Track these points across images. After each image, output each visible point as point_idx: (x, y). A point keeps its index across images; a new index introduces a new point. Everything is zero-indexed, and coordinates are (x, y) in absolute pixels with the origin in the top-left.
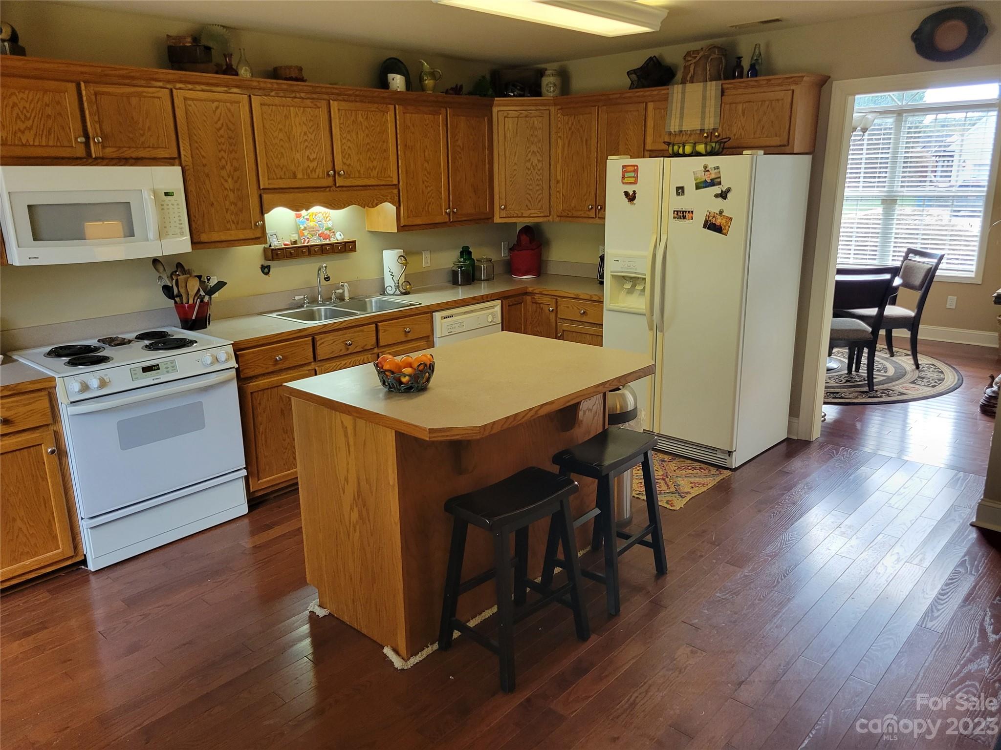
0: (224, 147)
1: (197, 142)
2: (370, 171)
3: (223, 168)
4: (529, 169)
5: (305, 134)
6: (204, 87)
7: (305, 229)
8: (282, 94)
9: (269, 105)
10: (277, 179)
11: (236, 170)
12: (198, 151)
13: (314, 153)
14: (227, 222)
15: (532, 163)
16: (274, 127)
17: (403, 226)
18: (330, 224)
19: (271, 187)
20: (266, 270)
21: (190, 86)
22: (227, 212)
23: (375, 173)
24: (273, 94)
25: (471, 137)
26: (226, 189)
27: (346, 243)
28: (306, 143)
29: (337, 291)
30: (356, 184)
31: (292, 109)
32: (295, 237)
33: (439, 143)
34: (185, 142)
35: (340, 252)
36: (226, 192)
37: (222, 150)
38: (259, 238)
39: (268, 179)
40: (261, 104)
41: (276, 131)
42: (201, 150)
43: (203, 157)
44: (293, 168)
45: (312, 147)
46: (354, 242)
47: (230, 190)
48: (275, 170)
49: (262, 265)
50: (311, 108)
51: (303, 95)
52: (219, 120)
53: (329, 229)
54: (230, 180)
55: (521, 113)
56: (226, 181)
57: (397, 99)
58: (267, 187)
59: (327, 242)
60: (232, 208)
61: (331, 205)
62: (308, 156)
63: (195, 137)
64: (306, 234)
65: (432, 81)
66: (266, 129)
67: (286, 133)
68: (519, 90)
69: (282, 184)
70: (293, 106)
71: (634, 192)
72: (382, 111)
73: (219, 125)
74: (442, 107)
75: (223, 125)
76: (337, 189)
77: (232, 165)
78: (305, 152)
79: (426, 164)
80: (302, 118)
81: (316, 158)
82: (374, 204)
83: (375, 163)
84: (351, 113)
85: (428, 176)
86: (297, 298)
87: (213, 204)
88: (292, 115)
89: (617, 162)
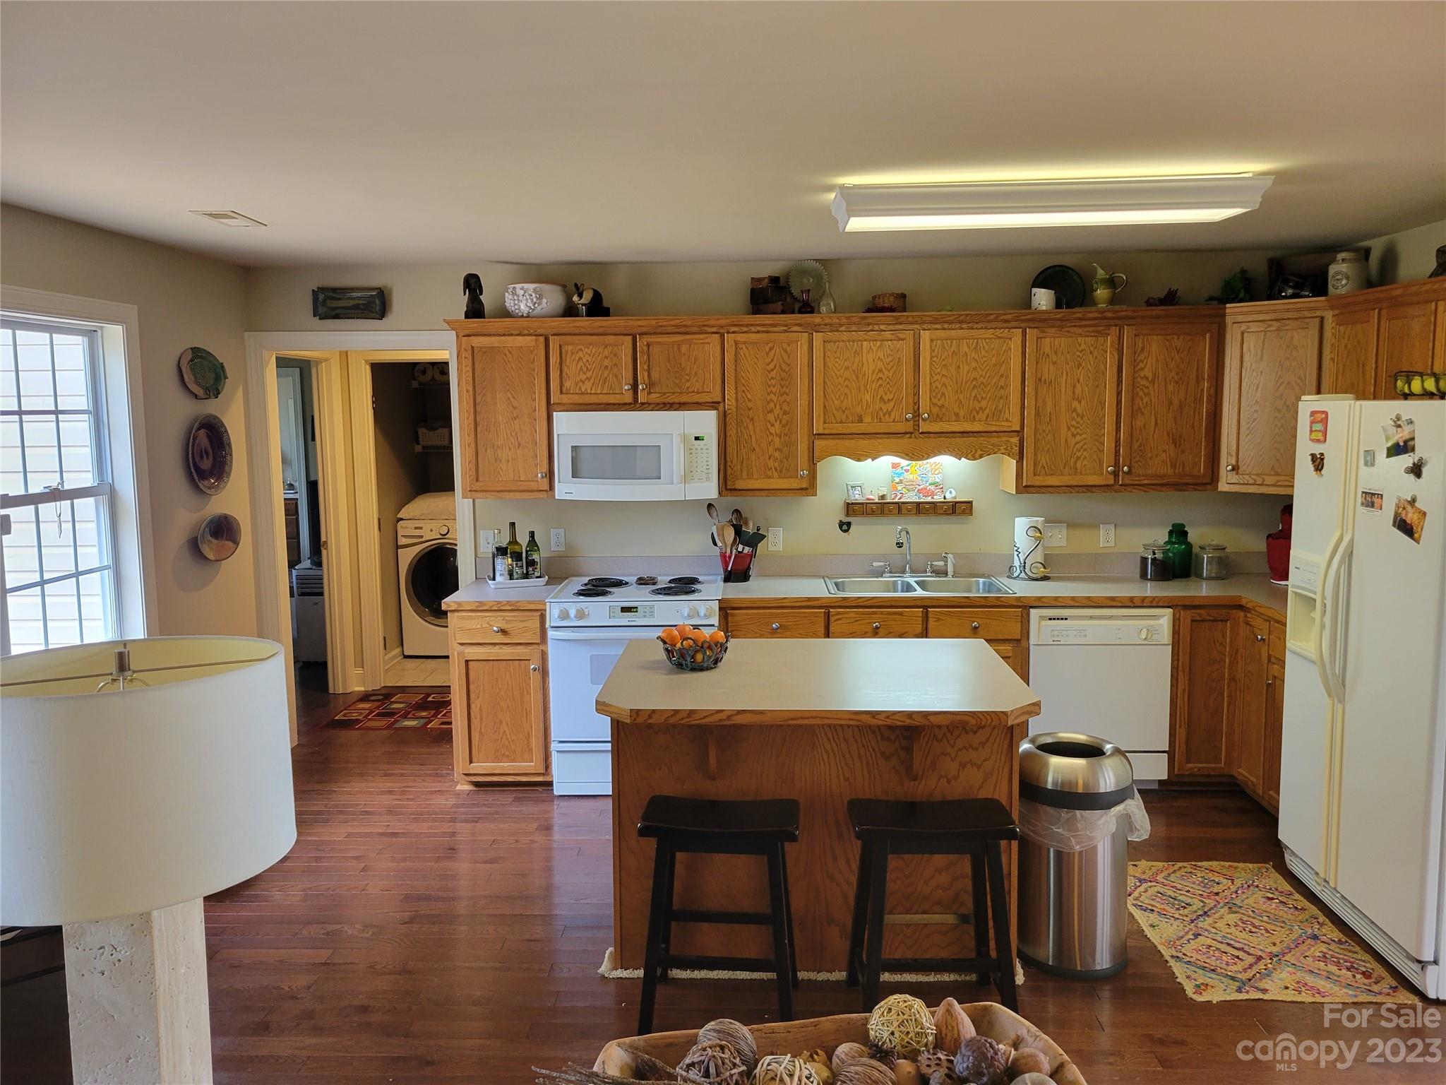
0: (774, 390)
1: (744, 385)
2: (974, 413)
3: (771, 411)
4: (1279, 411)
5: (880, 371)
6: (760, 329)
7: (901, 482)
8: (854, 328)
9: (835, 342)
10: (837, 423)
11: (785, 413)
12: (744, 395)
13: (891, 393)
14: (769, 470)
15: (1285, 402)
16: (840, 365)
17: (1026, 486)
18: (938, 479)
19: (826, 432)
20: (845, 526)
21: (745, 329)
22: (770, 459)
23: (983, 416)
24: (843, 328)
25: (1172, 365)
26: (771, 434)
27: (956, 503)
28: (880, 382)
29: (935, 563)
30: (950, 430)
31: (865, 343)
32: (884, 491)
33: (1104, 374)
34: (730, 386)
35: (945, 513)
36: (770, 438)
37: (771, 392)
38: (806, 489)
39: (825, 423)
40: (824, 342)
41: (841, 369)
42: (747, 393)
43: (749, 400)
44: (859, 410)
45: (888, 386)
46: (970, 503)
47: (777, 435)
48: (835, 412)
49: (841, 521)
50: (891, 340)
51: (882, 327)
52: (772, 361)
53: (936, 484)
54: (777, 424)
55: (1269, 326)
56: (773, 425)
57: (1041, 321)
58: (821, 431)
59: (929, 499)
60: (777, 454)
61: (908, 455)
62: (881, 397)
63: (743, 381)
64: (899, 488)
65: (1105, 291)
66: (828, 367)
67: (854, 371)
68: (1291, 287)
69: (840, 428)
70: (865, 340)
71: (1322, 454)
72: (1000, 338)
73: (771, 366)
74: (1112, 325)
75: (775, 367)
76: (920, 435)
77: (781, 409)
78: (877, 393)
79: (1075, 404)
80: (879, 353)
81: (892, 399)
82: (977, 455)
83: (984, 404)
84: (952, 342)
85: (1079, 419)
86: (875, 564)
87: (754, 449)
88: (865, 351)
89: (1309, 404)
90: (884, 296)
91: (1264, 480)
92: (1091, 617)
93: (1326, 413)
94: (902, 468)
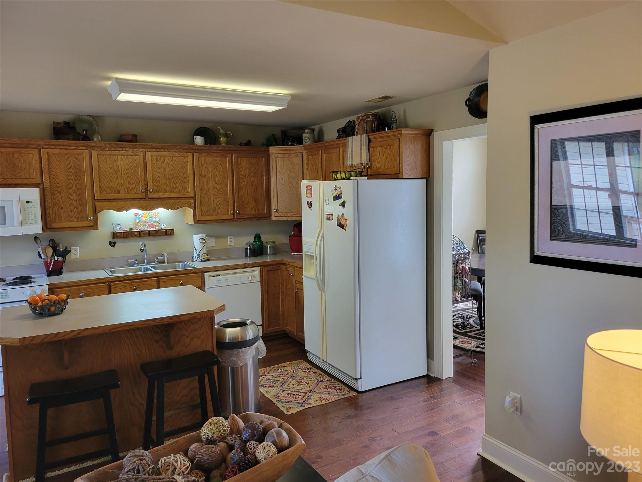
0: (72, 178)
1: (54, 175)
2: (173, 189)
3: (71, 188)
4: (291, 188)
5: (128, 169)
6: (61, 147)
7: (140, 221)
8: (113, 149)
9: (103, 155)
10: (107, 194)
11: (79, 189)
12: (54, 180)
13: (133, 180)
14: (71, 218)
15: (293, 185)
16: (106, 166)
17: (198, 221)
18: (157, 219)
19: (102, 198)
20: (112, 244)
21: (53, 147)
22: (71, 212)
23: (177, 190)
24: (107, 149)
25: (252, 170)
26: (71, 200)
27: (167, 230)
28: (128, 175)
29: (159, 258)
30: (163, 197)
31: (119, 156)
32: (132, 226)
33: (226, 173)
34: (45, 175)
35: (162, 235)
36: (71, 201)
37: (70, 179)
38: (92, 226)
39: (100, 194)
40: (98, 155)
41: (108, 168)
42: (56, 179)
43: (58, 183)
44: (118, 188)
45: (132, 177)
46: (173, 230)
47: (74, 200)
48: (106, 189)
49: (110, 242)
50: (132, 155)
51: (127, 149)
52: (70, 163)
53: (157, 222)
54: (74, 195)
55: (285, 155)
56: (72, 195)
57: (198, 149)
58: (99, 198)
59: (154, 229)
60: (75, 210)
61: (143, 208)
62: (129, 182)
63: (53, 173)
64: (139, 224)
65: (224, 139)
66: (101, 167)
67: (114, 169)
68: (291, 142)
69: (109, 197)
70: (119, 155)
71: (311, 202)
72: (182, 156)
73: (69, 166)
74: (228, 153)
75: (71, 166)
76: (149, 199)
77: (76, 187)
78: (127, 180)
79: (216, 185)
80: (126, 161)
81: (134, 183)
82: (176, 208)
83: (177, 185)
84: (161, 158)
85: (218, 192)
86: (129, 261)
87: (62, 207)
88: (119, 160)
89: (305, 183)
90: (126, 135)
91: (287, 215)
92: (230, 274)
93: (311, 186)
94: (140, 215)
